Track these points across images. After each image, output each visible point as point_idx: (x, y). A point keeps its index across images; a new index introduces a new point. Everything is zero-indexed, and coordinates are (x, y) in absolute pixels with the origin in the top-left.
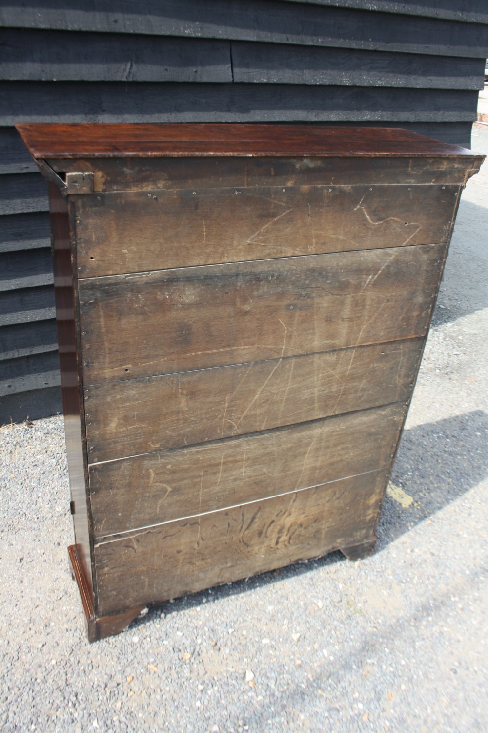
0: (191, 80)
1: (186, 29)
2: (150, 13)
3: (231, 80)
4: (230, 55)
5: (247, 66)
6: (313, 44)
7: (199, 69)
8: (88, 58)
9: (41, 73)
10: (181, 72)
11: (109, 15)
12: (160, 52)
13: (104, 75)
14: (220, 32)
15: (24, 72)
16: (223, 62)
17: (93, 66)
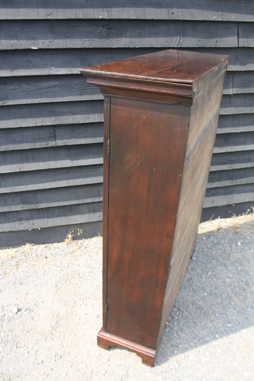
0: (214, 46)
1: (213, 16)
2: (192, 8)
3: (237, 46)
4: (237, 31)
5: (247, 37)
7: (219, 39)
8: (156, 35)
9: (130, 43)
10: (208, 42)
11: (169, 10)
12: (197, 30)
13: (164, 44)
14: (233, 17)
15: (121, 43)
16: (233, 35)
17: (159, 39)
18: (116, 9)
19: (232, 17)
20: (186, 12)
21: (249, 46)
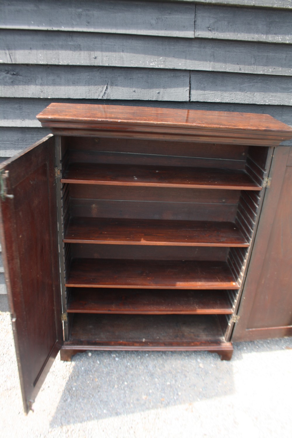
0: (154, 99)
1: (152, 62)
2: (123, 51)
3: (188, 100)
4: (189, 81)
5: (204, 89)
6: (263, 73)
7: (162, 90)
8: (75, 83)
9: (41, 93)
10: (146, 93)
11: (90, 54)
12: (131, 79)
13: (85, 95)
14: (180, 64)
15: (29, 92)
16: (183, 86)
17: (78, 88)
18: (22, 52)
19: (178, 63)
20: (114, 57)
21: (205, 101)
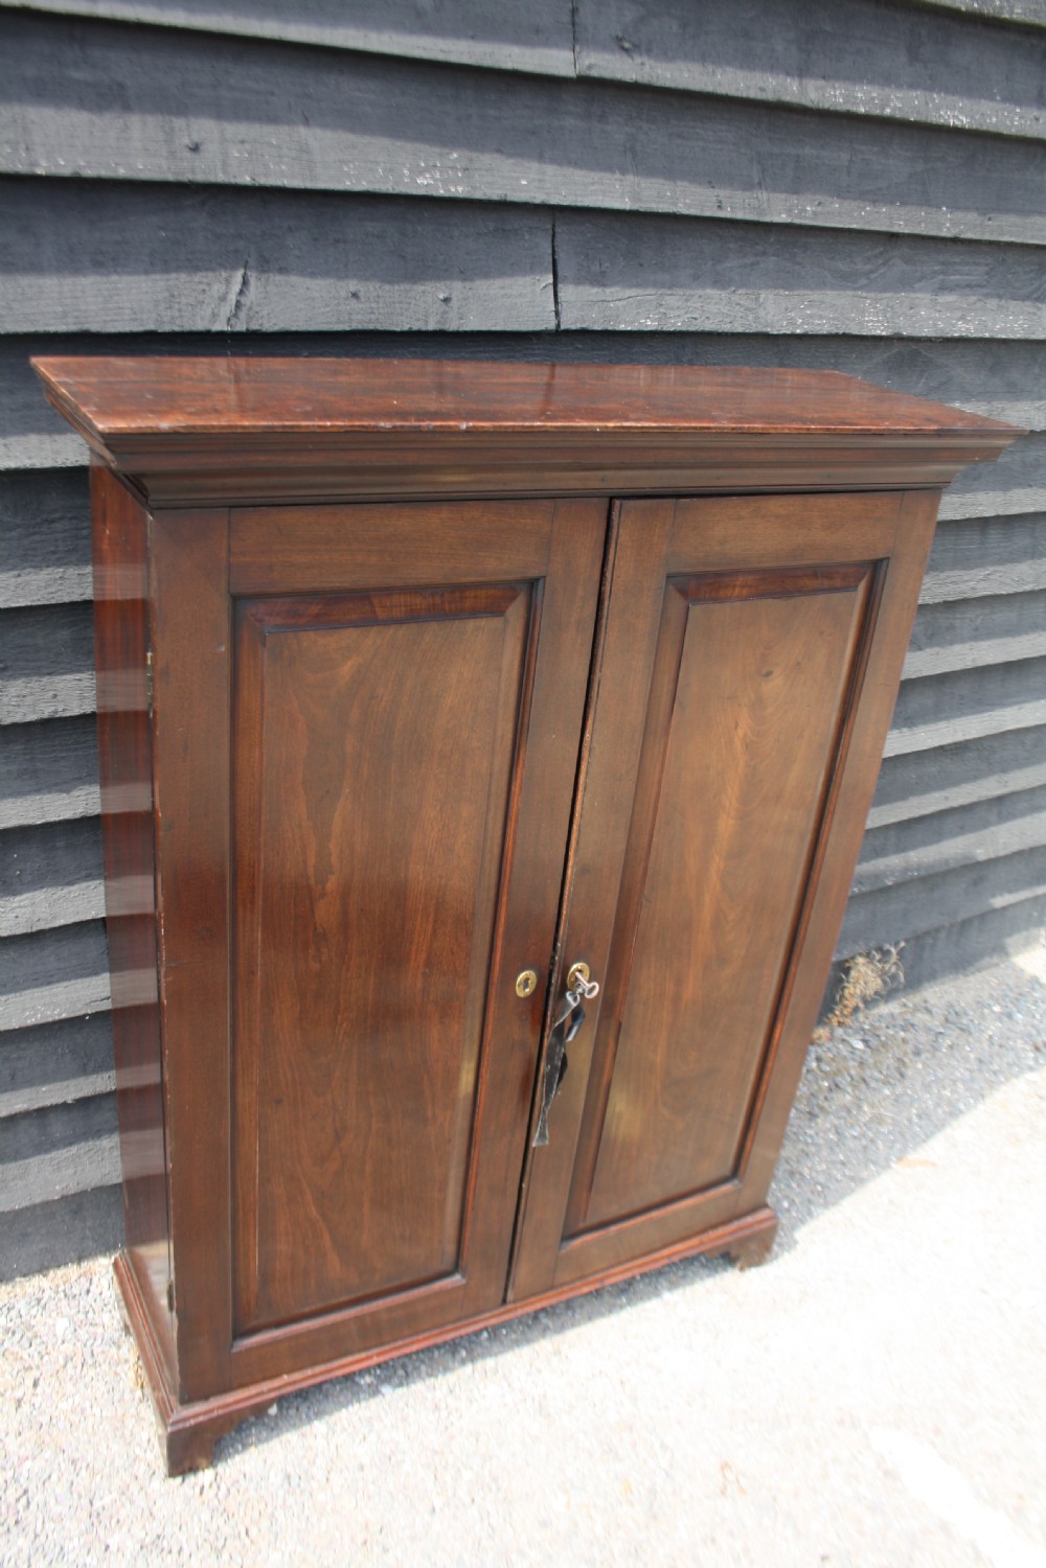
0: (431, 327)
1: (421, 173)
2: (307, 122)
3: (552, 326)
4: (550, 251)
5: (600, 280)
6: (789, 221)
7: (457, 288)
8: (103, 262)
10: (400, 302)
11: (172, 129)
12: (337, 241)
13: (154, 316)
14: (524, 182)
16: (532, 269)
17: (120, 286)
19: (518, 179)
20: (270, 145)
21: (610, 328)
